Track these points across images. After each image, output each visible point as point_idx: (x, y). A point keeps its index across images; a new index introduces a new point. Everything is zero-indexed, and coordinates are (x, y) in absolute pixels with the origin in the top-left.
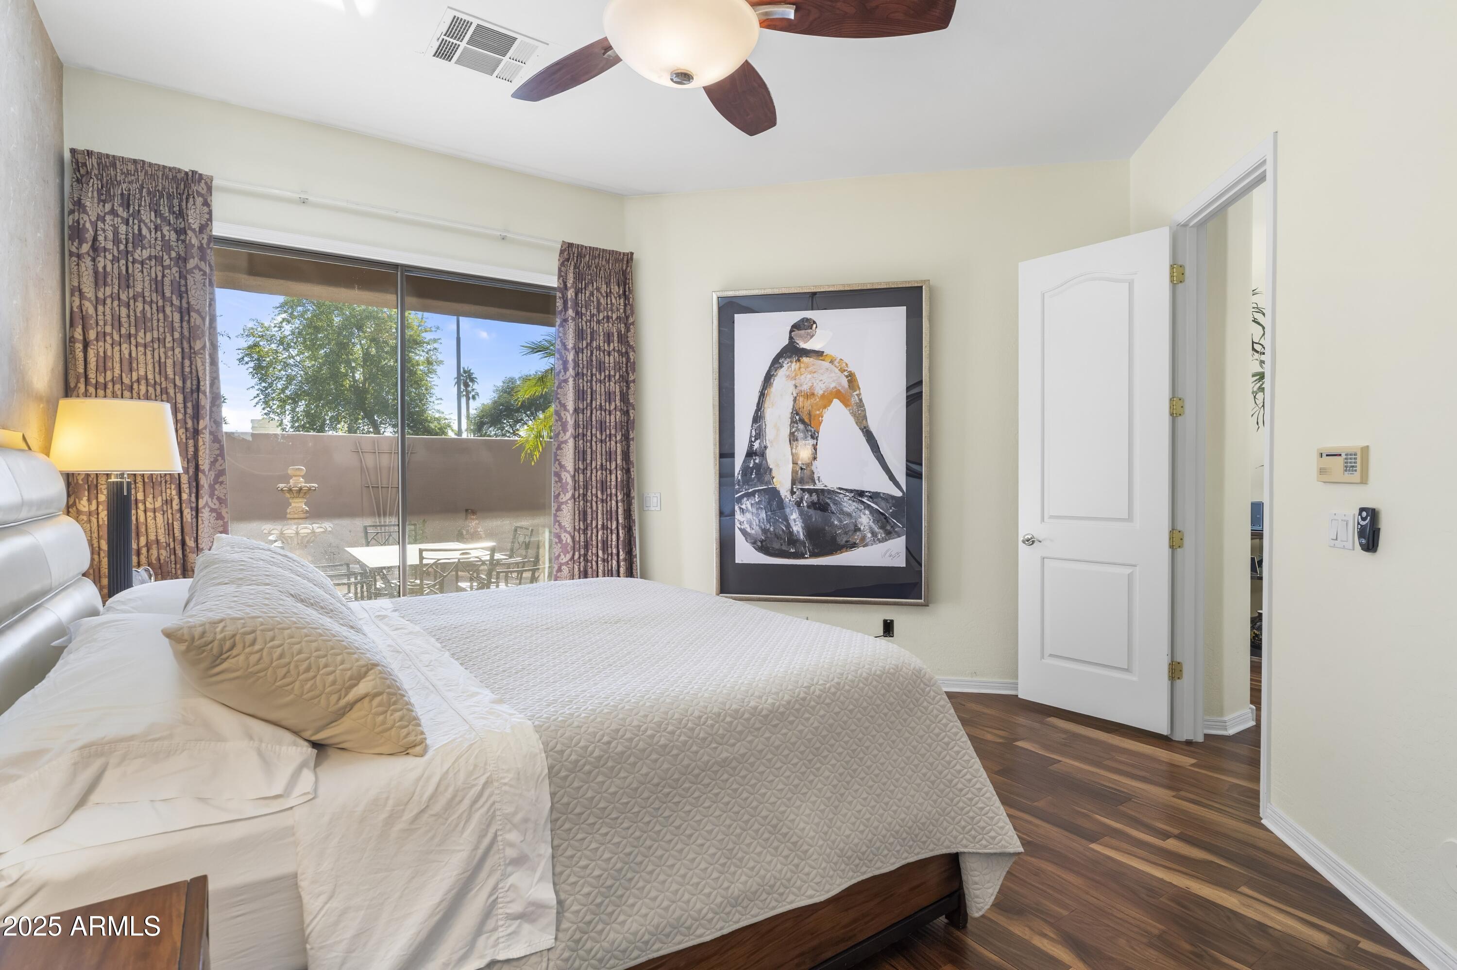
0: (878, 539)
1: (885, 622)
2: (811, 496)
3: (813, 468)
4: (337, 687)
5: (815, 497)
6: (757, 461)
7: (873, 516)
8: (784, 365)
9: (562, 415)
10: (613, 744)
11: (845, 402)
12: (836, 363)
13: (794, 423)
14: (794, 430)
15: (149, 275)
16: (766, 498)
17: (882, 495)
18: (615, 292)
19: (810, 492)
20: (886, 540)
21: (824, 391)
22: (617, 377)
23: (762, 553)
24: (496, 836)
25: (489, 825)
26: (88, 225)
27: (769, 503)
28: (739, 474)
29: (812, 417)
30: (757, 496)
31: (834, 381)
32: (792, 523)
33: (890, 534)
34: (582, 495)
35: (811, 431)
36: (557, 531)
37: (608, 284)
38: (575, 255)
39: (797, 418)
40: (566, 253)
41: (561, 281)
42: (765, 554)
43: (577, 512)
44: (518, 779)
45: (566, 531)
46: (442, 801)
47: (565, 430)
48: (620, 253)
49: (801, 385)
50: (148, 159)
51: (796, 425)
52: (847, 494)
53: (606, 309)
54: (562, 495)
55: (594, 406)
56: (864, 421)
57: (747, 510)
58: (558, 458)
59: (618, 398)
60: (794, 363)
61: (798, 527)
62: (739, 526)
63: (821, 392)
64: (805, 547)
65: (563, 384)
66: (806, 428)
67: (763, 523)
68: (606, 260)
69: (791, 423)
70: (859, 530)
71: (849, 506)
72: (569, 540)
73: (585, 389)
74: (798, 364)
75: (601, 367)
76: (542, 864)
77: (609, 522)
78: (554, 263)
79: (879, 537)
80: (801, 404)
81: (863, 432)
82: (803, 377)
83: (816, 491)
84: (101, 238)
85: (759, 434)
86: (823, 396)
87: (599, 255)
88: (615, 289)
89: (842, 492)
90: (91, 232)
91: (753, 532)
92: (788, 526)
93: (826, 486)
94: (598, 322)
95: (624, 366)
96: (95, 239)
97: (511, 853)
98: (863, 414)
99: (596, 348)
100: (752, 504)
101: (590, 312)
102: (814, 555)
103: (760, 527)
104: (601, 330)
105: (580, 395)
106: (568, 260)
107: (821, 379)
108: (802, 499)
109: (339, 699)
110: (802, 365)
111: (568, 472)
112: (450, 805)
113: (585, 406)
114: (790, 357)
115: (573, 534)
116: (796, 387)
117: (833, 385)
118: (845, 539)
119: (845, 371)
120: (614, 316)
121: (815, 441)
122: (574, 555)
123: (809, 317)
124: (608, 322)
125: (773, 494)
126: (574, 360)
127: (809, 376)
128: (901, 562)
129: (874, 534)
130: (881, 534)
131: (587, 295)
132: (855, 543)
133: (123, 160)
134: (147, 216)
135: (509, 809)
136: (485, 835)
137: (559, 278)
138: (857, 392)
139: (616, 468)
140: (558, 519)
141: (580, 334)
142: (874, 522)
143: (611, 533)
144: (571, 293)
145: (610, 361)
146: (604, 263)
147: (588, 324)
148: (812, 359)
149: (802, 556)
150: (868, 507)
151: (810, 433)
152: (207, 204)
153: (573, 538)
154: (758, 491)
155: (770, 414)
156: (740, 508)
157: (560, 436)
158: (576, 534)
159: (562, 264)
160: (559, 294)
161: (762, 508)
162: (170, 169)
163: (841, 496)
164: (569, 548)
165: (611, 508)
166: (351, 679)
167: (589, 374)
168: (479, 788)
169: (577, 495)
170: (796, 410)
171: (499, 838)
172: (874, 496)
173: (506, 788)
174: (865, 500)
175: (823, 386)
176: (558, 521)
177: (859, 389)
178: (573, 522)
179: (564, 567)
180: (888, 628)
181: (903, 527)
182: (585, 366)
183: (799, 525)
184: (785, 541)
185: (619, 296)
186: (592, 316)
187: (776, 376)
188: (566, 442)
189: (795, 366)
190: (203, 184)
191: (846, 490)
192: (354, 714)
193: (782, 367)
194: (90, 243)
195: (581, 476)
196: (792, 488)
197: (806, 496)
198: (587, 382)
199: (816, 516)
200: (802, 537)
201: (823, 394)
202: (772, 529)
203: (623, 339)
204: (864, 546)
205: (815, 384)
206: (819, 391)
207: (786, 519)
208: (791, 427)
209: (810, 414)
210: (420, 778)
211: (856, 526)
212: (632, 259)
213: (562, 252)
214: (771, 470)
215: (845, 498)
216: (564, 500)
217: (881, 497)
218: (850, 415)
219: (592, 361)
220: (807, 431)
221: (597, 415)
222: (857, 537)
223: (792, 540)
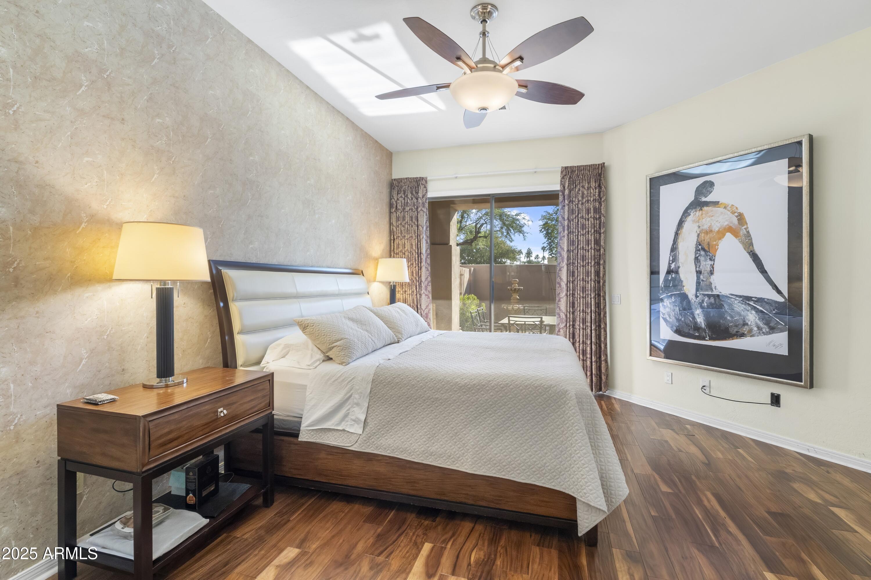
0: (763, 333)
1: (772, 395)
2: (709, 299)
3: (711, 280)
4: (330, 341)
5: (712, 300)
6: (673, 276)
7: (758, 315)
8: (691, 214)
9: (562, 254)
10: (396, 379)
11: (735, 233)
12: (729, 208)
13: (698, 250)
14: (697, 255)
15: (409, 215)
16: (679, 299)
17: (766, 300)
18: (593, 187)
19: (709, 296)
20: (770, 334)
21: (720, 228)
22: (593, 231)
23: (677, 334)
24: (352, 394)
25: (351, 390)
26: (394, 203)
27: (681, 302)
28: (662, 284)
29: (711, 246)
30: (673, 298)
31: (727, 221)
32: (697, 317)
33: (772, 329)
34: (572, 294)
35: (710, 255)
36: (558, 312)
37: (589, 183)
38: (570, 172)
39: (700, 247)
40: (564, 172)
41: (562, 187)
42: (679, 335)
43: (568, 303)
44: (362, 380)
45: (562, 312)
46: (342, 379)
47: (563, 262)
48: (596, 165)
49: (703, 226)
50: (410, 177)
51: (699, 252)
52: (737, 298)
53: (587, 196)
54: (561, 294)
55: (579, 248)
56: (751, 247)
57: (667, 306)
58: (559, 275)
59: (593, 242)
60: (698, 212)
61: (700, 320)
62: (662, 316)
63: (717, 229)
64: (705, 333)
65: (562, 238)
66: (706, 253)
67: (677, 315)
68: (588, 170)
69: (696, 251)
70: (747, 324)
71: (739, 307)
72: (564, 317)
73: (574, 239)
74: (701, 212)
75: (583, 227)
76: (364, 408)
77: (587, 309)
78: (558, 178)
79: (764, 331)
80: (703, 238)
81: (750, 254)
82: (704, 220)
83: (713, 296)
84: (398, 206)
85: (674, 258)
86: (718, 232)
87: (584, 168)
88: (593, 184)
89: (733, 297)
90: (395, 205)
91: (671, 320)
92: (694, 318)
93: (720, 293)
94: (583, 204)
95: (598, 225)
96: (397, 206)
97: (355, 401)
98: (750, 242)
99: (581, 217)
100: (670, 303)
101: (578, 199)
102: (711, 339)
103: (676, 318)
104: (584, 208)
105: (571, 243)
106: (565, 175)
107: (717, 220)
108: (703, 301)
109: (329, 345)
110: (704, 212)
111: (564, 282)
112: (343, 381)
113: (574, 248)
114: (695, 208)
115: (566, 314)
116: (699, 227)
117: (726, 223)
118: (735, 330)
119: (735, 212)
120: (592, 199)
121: (713, 262)
122: (566, 324)
123: (708, 180)
124: (588, 203)
125: (684, 297)
126: (568, 226)
127: (708, 219)
128: (784, 351)
129: (759, 328)
130: (765, 329)
131: (576, 191)
132: (744, 334)
133: (404, 179)
134: (410, 196)
135: (358, 388)
136: (349, 393)
137: (561, 186)
138: (745, 227)
139: (591, 280)
140: (559, 305)
141: (571, 212)
142: (759, 319)
143: (588, 315)
144: (567, 192)
145: (589, 223)
146: (587, 172)
147: (576, 206)
148: (710, 208)
149: (704, 339)
150: (754, 308)
151: (709, 257)
152: (425, 187)
153: (566, 316)
154: (674, 294)
155: (682, 246)
156: (663, 305)
157: (561, 264)
158: (568, 314)
159: (563, 178)
160: (560, 194)
161: (676, 306)
162: (415, 178)
163: (732, 300)
164: (564, 320)
165: (588, 302)
166: (335, 340)
167: (577, 232)
168: (351, 378)
169: (568, 294)
170: (699, 242)
171: (353, 395)
172: (760, 300)
173: (358, 381)
174: (751, 303)
175: (718, 225)
176: (559, 307)
177: (747, 224)
178: (566, 307)
179: (561, 330)
180: (776, 400)
181: (786, 325)
182: (574, 228)
183: (702, 318)
184: (692, 328)
185: (596, 188)
186: (579, 201)
187: (685, 222)
188: (563, 267)
189: (698, 213)
190: (424, 181)
191: (737, 296)
192: (333, 350)
193: (689, 215)
194: (395, 208)
195: (571, 284)
196: (696, 294)
197: (706, 299)
198: (575, 236)
199: (713, 312)
200: (703, 326)
201: (719, 230)
202: (683, 319)
203: (597, 210)
204: (751, 336)
205: (713, 224)
206: (716, 228)
207: (693, 314)
208: (696, 254)
209: (709, 244)
210: (338, 371)
211: (744, 321)
212: (604, 166)
213: (562, 172)
214: (682, 282)
215: (736, 302)
216: (562, 296)
217: (765, 302)
218: (739, 244)
219: (578, 224)
220: (707, 255)
221: (581, 252)
222: (745, 329)
223: (697, 328)
